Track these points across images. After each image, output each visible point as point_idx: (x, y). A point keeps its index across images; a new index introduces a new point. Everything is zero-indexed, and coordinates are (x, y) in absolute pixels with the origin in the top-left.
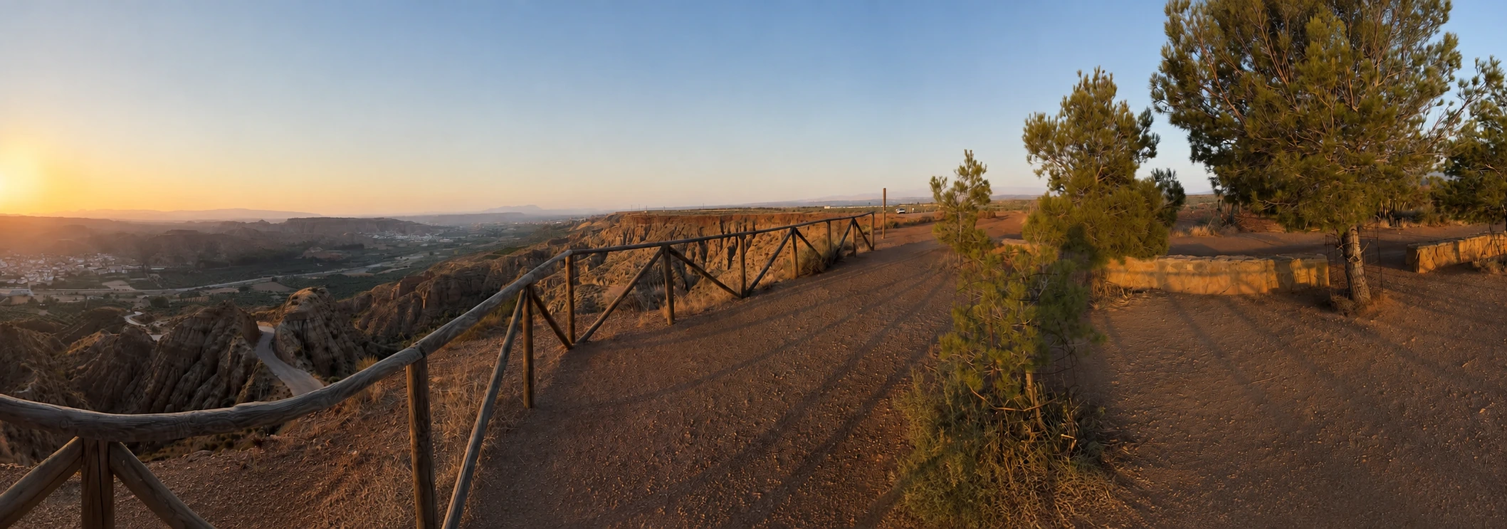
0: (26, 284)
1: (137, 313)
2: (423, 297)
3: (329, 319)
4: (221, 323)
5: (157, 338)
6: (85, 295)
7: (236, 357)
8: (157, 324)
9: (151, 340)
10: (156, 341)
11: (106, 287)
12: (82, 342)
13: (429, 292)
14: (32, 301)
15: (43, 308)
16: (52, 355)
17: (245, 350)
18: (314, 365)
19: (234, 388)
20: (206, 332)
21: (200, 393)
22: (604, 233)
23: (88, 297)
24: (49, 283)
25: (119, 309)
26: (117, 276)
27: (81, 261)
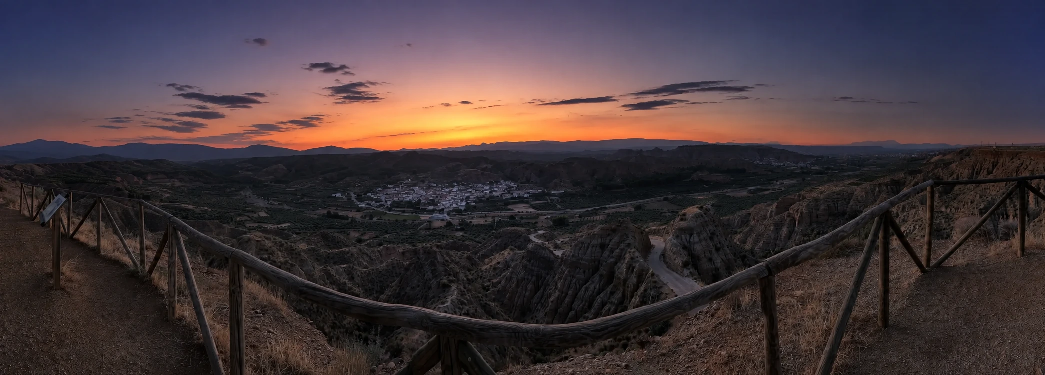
0: (443, 210)
1: (541, 232)
2: (796, 217)
3: (713, 234)
4: (616, 239)
5: (559, 253)
6: (493, 217)
7: (630, 268)
8: (558, 241)
9: (554, 255)
10: (558, 256)
11: (512, 210)
12: (495, 258)
13: (801, 213)
14: (449, 224)
15: (458, 230)
16: (469, 270)
17: (638, 261)
18: (699, 274)
19: (628, 294)
20: (603, 247)
21: (599, 300)
22: (953, 165)
23: (496, 219)
24: (463, 209)
25: (523, 229)
26: (521, 200)
27: (487, 188)
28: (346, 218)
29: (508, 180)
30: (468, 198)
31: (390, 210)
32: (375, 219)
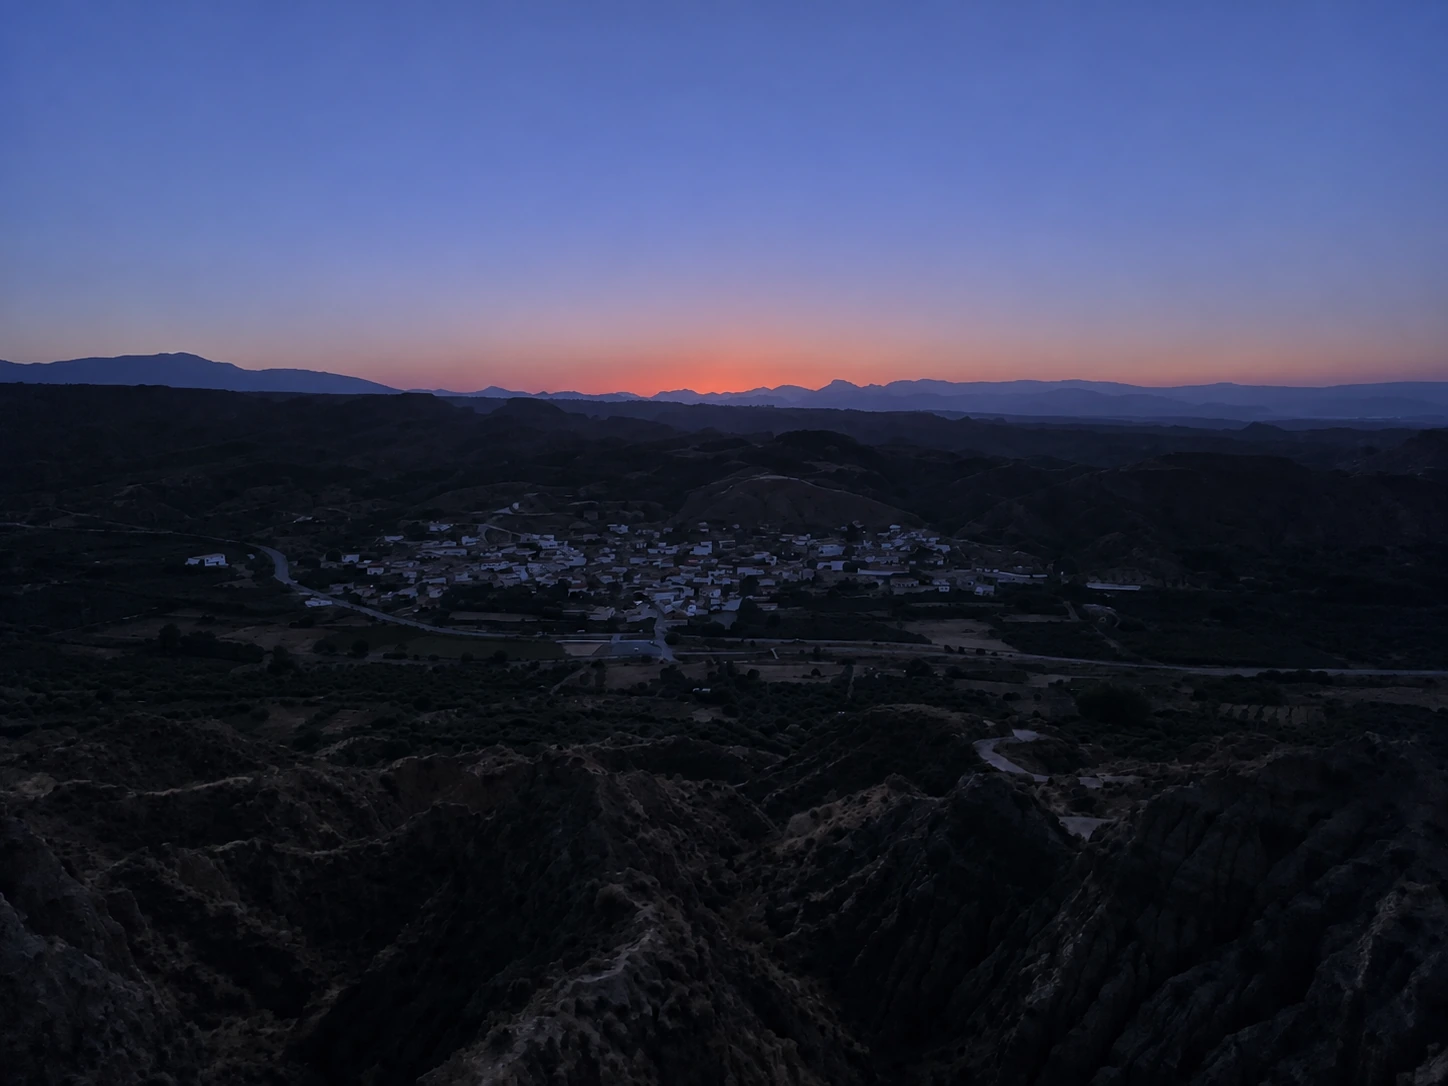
1: (1023, 735)
5: (1080, 826)
6: (847, 662)
8: (1093, 781)
9: (1062, 831)
10: (1078, 838)
11: (920, 639)
14: (671, 677)
15: (704, 701)
16: (727, 852)
23: (857, 670)
24: (726, 622)
25: (956, 717)
26: (959, 605)
27: (830, 548)
28: (252, 653)
29: (919, 527)
30: (749, 583)
31: (441, 619)
32: (374, 657)
